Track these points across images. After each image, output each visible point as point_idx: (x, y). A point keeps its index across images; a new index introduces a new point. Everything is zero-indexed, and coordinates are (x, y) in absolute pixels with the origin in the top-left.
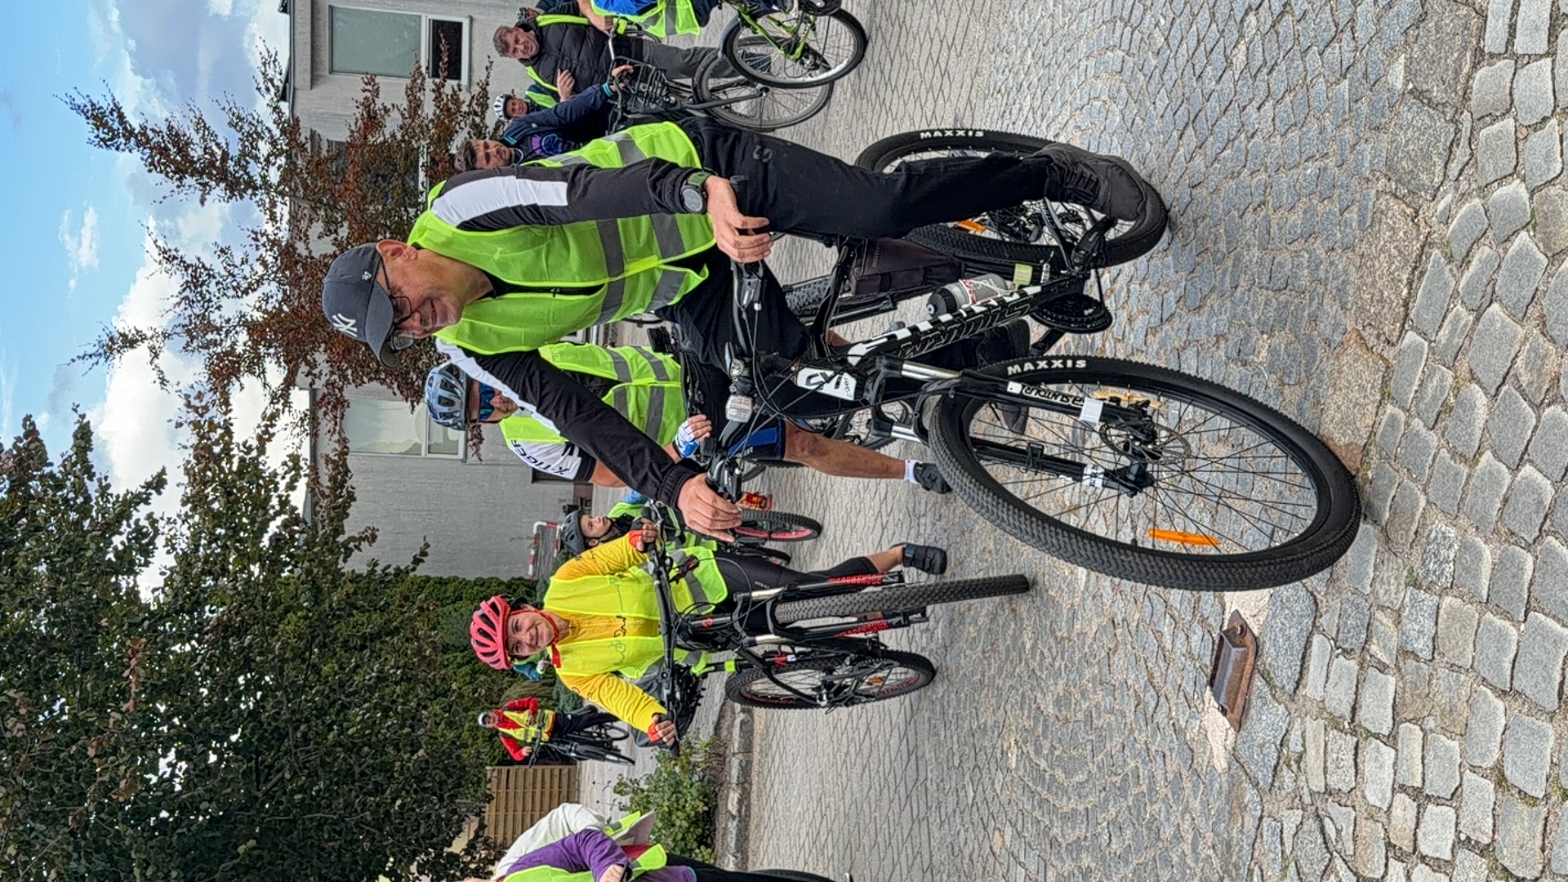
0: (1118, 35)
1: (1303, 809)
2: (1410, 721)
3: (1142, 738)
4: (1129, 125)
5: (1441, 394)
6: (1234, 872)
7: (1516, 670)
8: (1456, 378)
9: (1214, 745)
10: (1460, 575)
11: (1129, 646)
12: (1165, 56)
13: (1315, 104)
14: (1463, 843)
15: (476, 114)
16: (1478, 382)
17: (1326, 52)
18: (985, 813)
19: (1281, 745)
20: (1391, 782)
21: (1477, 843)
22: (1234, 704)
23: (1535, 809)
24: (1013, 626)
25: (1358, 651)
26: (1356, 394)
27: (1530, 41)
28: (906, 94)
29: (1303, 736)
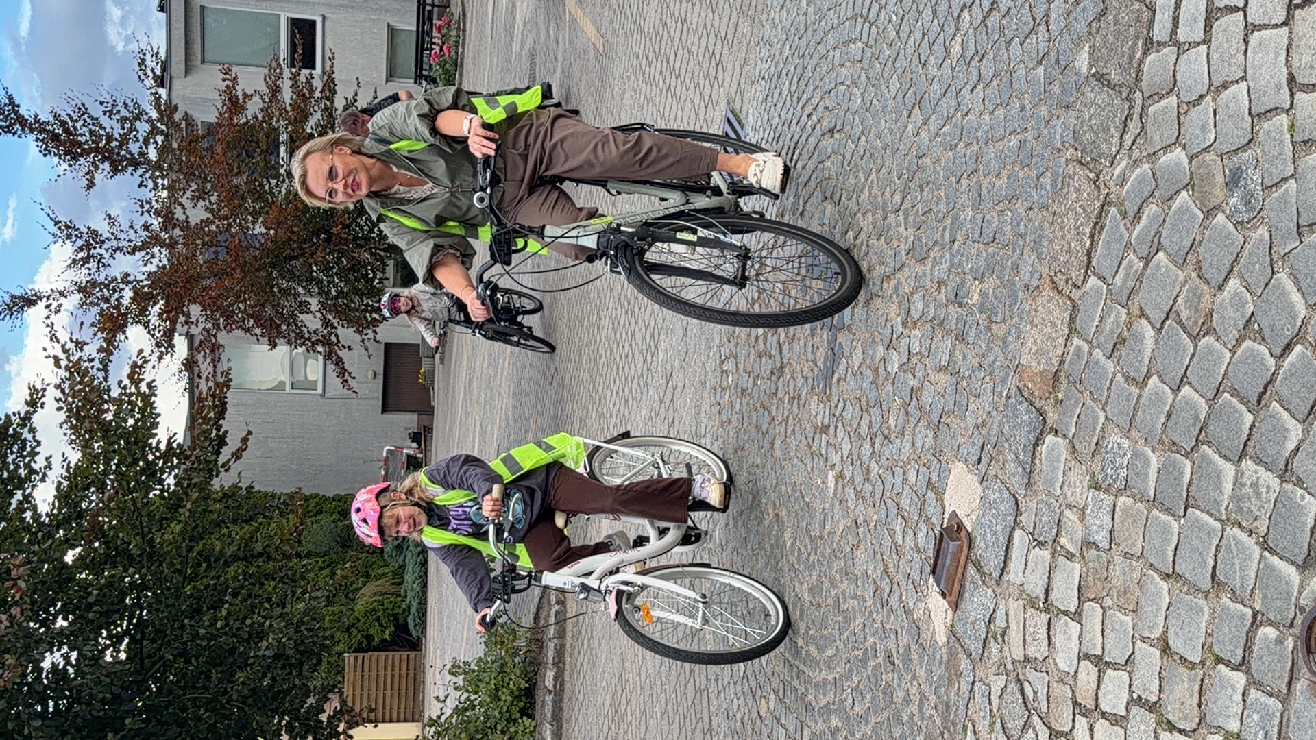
0: (858, 29)
1: (1007, 675)
2: (1092, 600)
3: (879, 618)
4: (868, 105)
5: (1117, 329)
6: (952, 728)
7: (1177, 558)
8: (1129, 314)
9: (936, 623)
10: (1132, 479)
11: (868, 542)
12: (897, 47)
13: (1016, 86)
14: (1136, 701)
15: (327, 98)
16: (1147, 318)
17: (1026, 44)
18: (753, 684)
19: (989, 622)
20: (1077, 651)
21: (1147, 700)
22: (952, 589)
23: (1193, 672)
24: (776, 528)
25: (1050, 543)
26: (1049, 329)
27: (1190, 31)
28: (688, 81)
29: (1007, 614)
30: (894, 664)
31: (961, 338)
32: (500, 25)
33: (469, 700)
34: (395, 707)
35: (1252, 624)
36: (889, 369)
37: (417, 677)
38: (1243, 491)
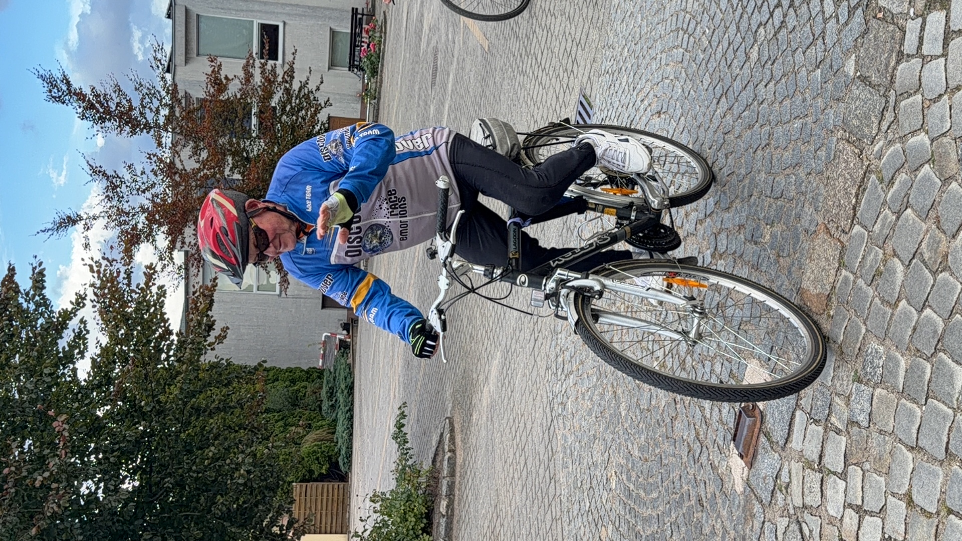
0: (680, 39)
1: (789, 517)
2: (855, 464)
3: (692, 472)
4: (687, 95)
5: (876, 264)
7: (920, 435)
8: (884, 254)
9: (736, 477)
10: (886, 375)
11: (684, 415)
12: (709, 53)
13: (800, 84)
15: (287, 82)
16: (898, 257)
17: (807, 53)
18: (596, 516)
19: (776, 478)
20: (843, 502)
21: (895, 540)
22: (748, 452)
23: (931, 520)
24: (614, 400)
25: (823, 421)
26: (823, 263)
27: (932, 47)
28: (551, 73)
29: (790, 473)
30: (703, 506)
31: (756, 267)
32: (412, 29)
33: (385, 521)
34: (329, 523)
37: (345, 501)
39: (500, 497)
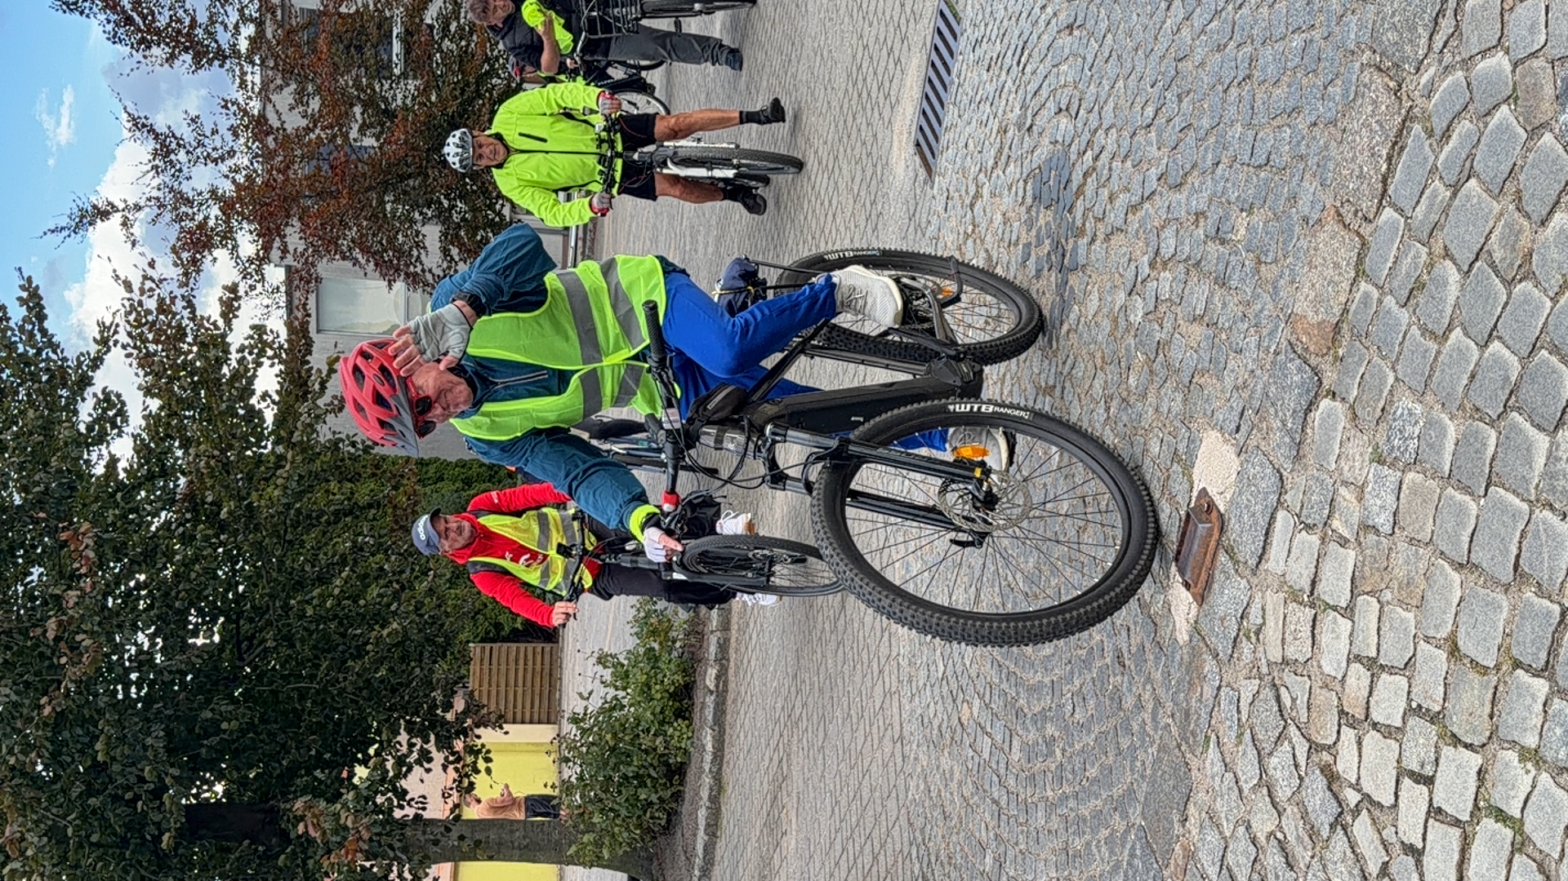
1: (1260, 679)
2: (1367, 593)
5: (1415, 271)
6: (1191, 739)
7: (1473, 544)
8: (1429, 254)
9: (1177, 619)
10: (1424, 451)
14: (1415, 711)
16: (1452, 259)
18: (954, 686)
19: (1242, 618)
20: (1347, 652)
21: (1428, 710)
22: (1198, 579)
23: (1486, 678)
25: (1321, 526)
26: (1331, 271)
29: (1263, 609)
30: (1124, 666)
31: (1222, 282)
33: (617, 700)
34: (528, 706)
35: (1560, 624)
36: (1132, 318)
37: (554, 673)
38: (1558, 467)
39: (802, 661)
